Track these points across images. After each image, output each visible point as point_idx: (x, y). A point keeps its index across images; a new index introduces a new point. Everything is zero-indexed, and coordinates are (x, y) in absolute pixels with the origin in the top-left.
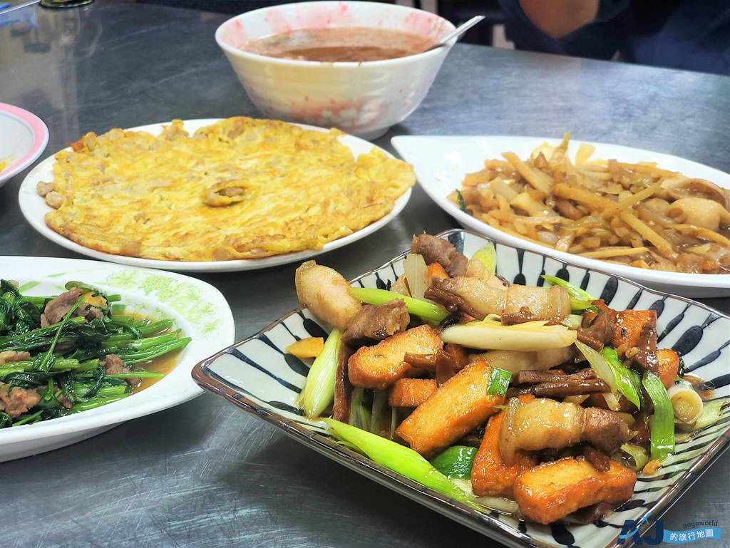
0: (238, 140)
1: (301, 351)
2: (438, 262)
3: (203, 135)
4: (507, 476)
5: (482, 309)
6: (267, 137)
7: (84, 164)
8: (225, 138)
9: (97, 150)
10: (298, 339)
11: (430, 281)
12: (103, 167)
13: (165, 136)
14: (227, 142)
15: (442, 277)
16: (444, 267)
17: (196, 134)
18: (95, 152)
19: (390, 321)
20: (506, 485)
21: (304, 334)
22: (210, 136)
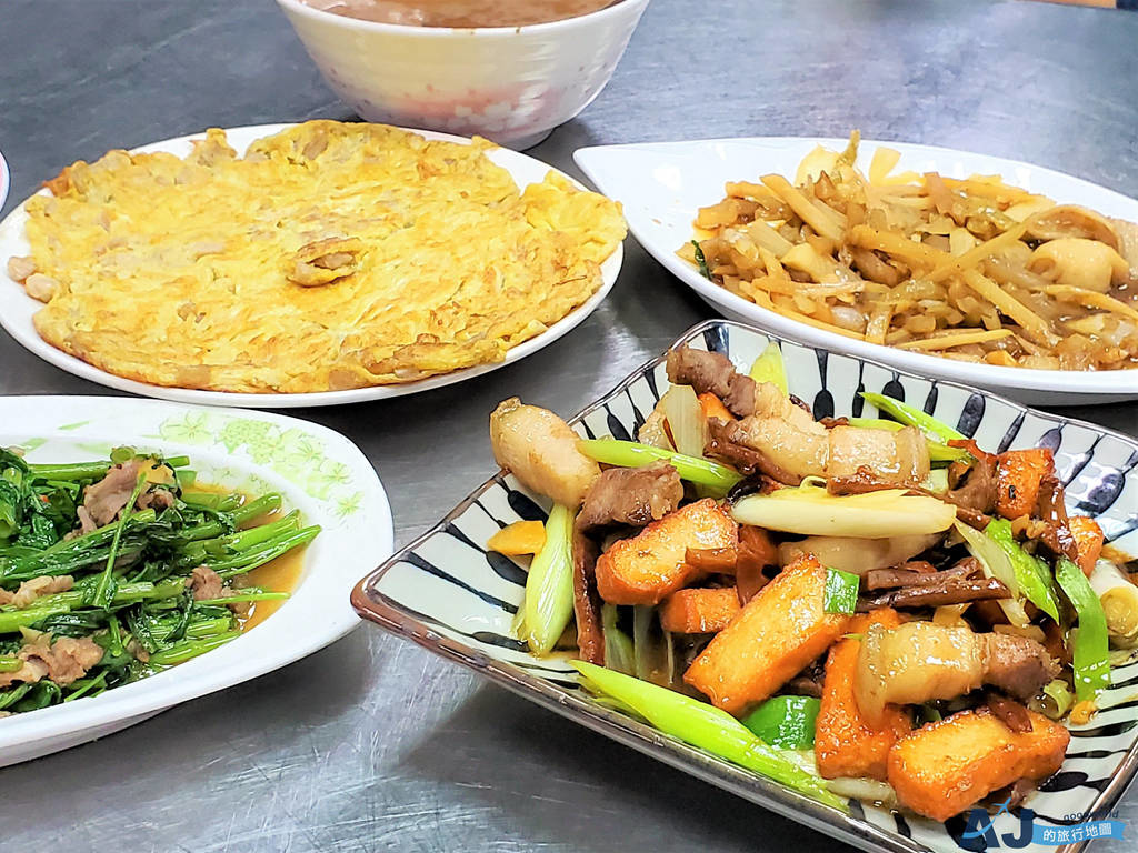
0: (320, 160)
1: (510, 545)
2: (711, 391)
3: (262, 153)
4: (874, 747)
5: (794, 467)
6: (368, 154)
7: (75, 217)
8: (299, 158)
9: (92, 191)
10: (502, 525)
11: (706, 425)
12: (107, 220)
13: (197, 158)
14: (303, 165)
15: (724, 419)
16: (721, 399)
17: (248, 152)
18: (88, 194)
19: (655, 497)
20: (872, 760)
21: (511, 516)
22: (273, 154)
